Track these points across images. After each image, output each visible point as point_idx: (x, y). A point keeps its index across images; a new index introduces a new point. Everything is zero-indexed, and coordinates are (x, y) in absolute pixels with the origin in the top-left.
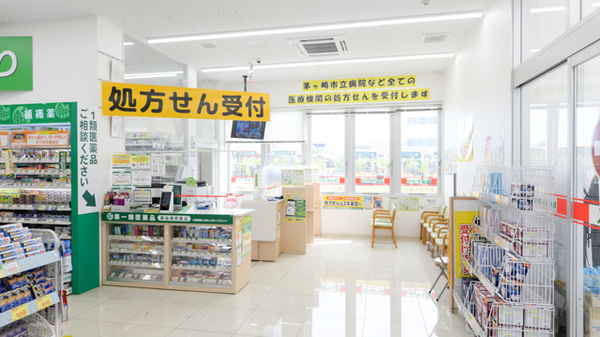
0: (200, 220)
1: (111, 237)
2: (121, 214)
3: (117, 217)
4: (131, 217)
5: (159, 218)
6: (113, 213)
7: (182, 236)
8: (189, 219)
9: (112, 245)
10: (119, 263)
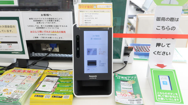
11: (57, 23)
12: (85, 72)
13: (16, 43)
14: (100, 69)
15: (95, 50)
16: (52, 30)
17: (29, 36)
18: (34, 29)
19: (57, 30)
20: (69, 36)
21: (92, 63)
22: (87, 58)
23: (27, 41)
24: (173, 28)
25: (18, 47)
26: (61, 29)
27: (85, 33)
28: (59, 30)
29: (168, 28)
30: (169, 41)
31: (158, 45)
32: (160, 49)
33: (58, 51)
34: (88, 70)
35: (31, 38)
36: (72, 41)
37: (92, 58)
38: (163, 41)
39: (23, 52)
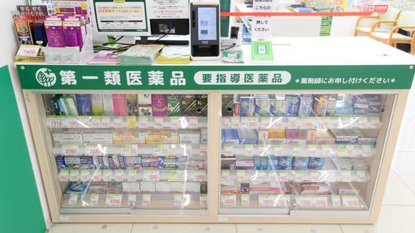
0: (318, 81)
1: (52, 121)
2: (79, 71)
3: (68, 78)
4: (113, 78)
5: (198, 78)
6: (56, 69)
7: (243, 114)
8: (286, 77)
9: (57, 137)
10: (74, 176)
11: (176, 4)
12: (199, 39)
13: (142, 21)
14: (211, 36)
15: (207, 22)
16: (171, 10)
17: (153, 15)
18: (157, 9)
19: (175, 10)
20: (186, 14)
21: (205, 32)
22: (200, 28)
23: (151, 20)
24: (269, 8)
25: (142, 26)
26: (179, 9)
27: (200, 9)
28: (177, 10)
29: (265, 8)
30: (267, 18)
31: (258, 22)
32: (259, 26)
33: (174, 32)
34: (201, 37)
35: (154, 17)
36: (188, 19)
37: (204, 28)
38: (262, 19)
39: (147, 30)
